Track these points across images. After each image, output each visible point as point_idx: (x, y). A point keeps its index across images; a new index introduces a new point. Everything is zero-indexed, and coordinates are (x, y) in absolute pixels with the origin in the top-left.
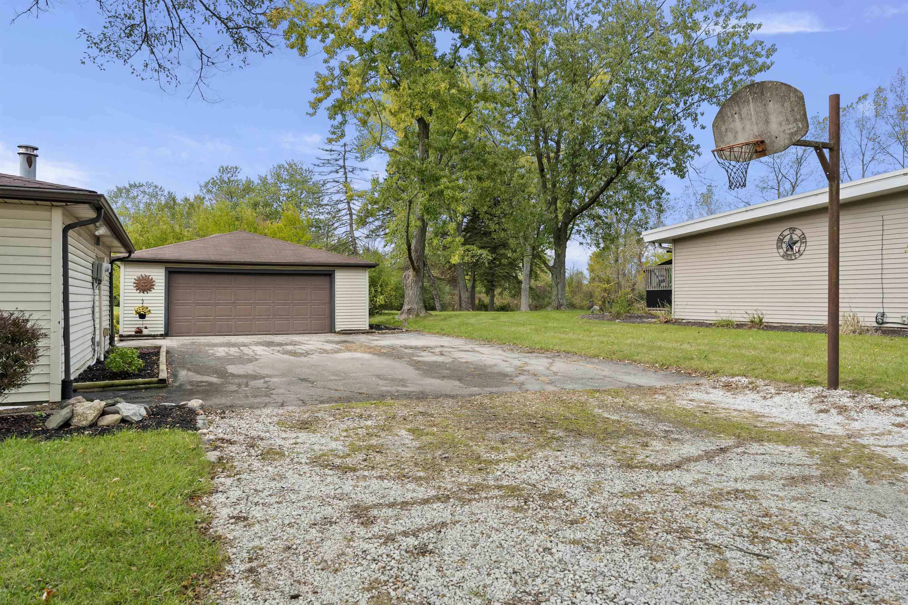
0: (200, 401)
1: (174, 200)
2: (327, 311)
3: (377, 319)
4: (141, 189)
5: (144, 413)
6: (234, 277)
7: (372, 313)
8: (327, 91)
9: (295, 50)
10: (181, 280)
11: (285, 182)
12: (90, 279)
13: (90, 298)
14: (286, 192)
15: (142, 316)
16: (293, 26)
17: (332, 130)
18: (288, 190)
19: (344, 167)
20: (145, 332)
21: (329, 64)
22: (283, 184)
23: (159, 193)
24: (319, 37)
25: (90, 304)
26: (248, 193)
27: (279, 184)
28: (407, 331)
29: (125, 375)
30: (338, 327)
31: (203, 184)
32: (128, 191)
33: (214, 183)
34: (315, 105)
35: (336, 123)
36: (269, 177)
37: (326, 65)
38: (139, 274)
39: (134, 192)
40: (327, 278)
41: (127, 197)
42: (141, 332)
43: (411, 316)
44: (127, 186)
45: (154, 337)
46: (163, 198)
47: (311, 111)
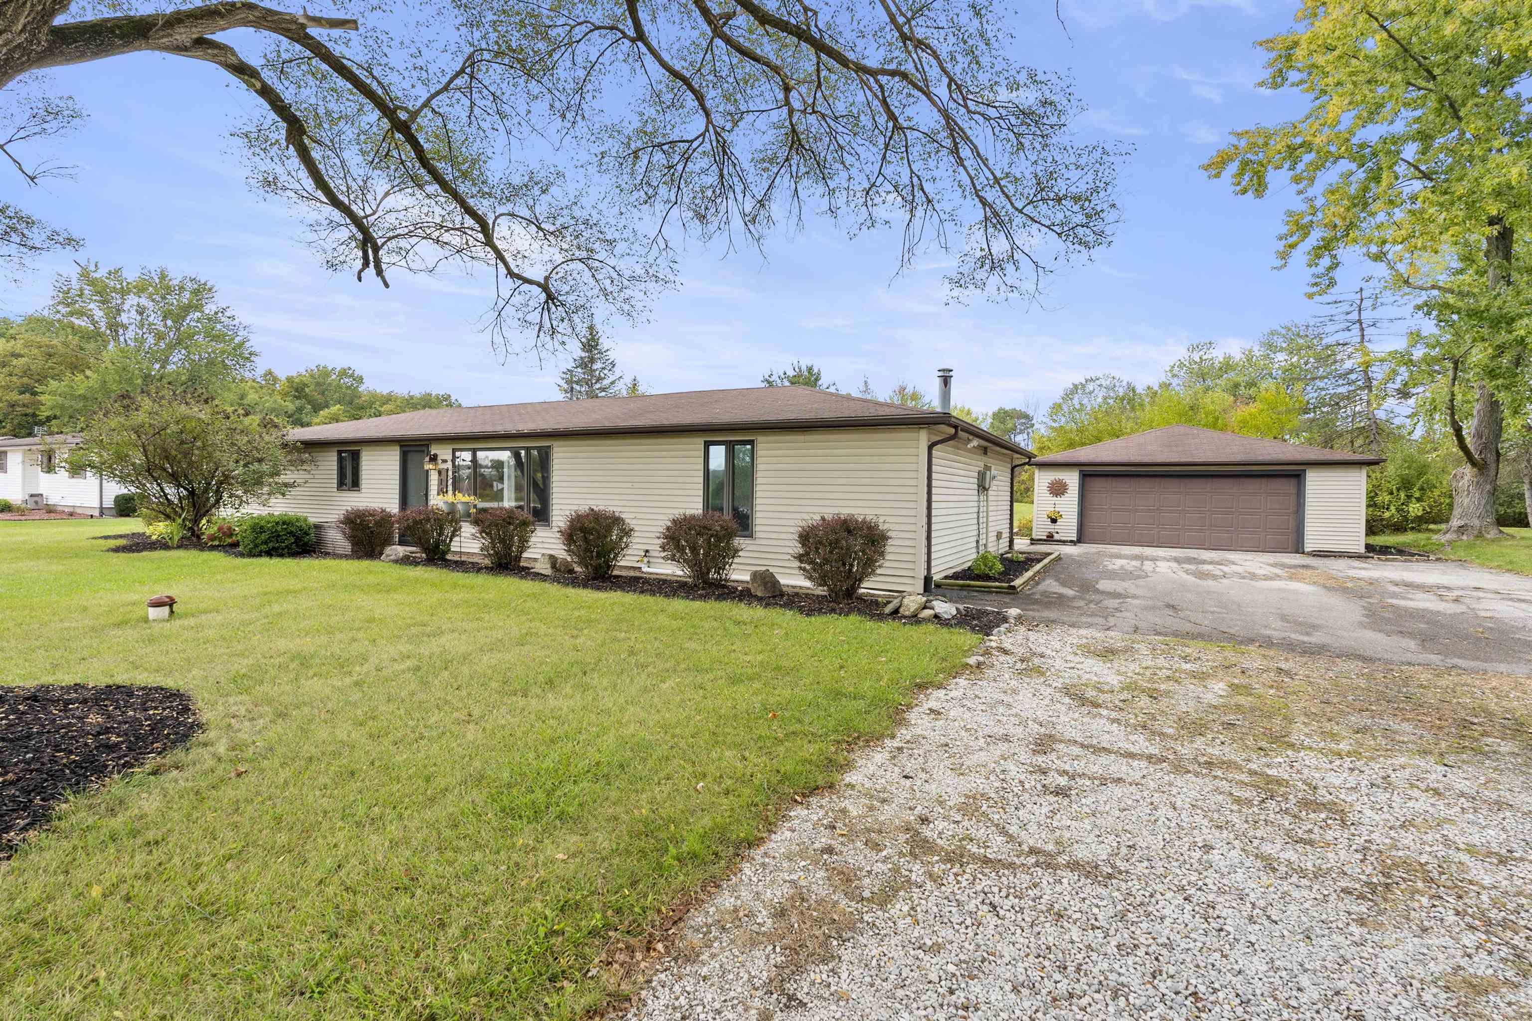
0: (1018, 611)
1: (1134, 390)
2: (1292, 524)
3: (1379, 540)
4: (1098, 382)
5: (954, 612)
6: (1158, 480)
7: (1371, 530)
8: (1305, 230)
9: (1250, 195)
10: (1098, 484)
11: (1282, 350)
12: (976, 486)
13: (976, 504)
14: (1283, 364)
15: (1054, 521)
16: (1245, 164)
17: (1313, 281)
18: (1286, 360)
19: (1360, 321)
20: (1056, 537)
21: (1306, 195)
22: (1278, 354)
23: (1117, 384)
24: (1287, 166)
25: (976, 510)
26: (1226, 372)
27: (1272, 356)
28: (1438, 560)
29: (987, 578)
30: (1308, 548)
31: (1168, 369)
32: (1083, 386)
33: (1181, 365)
34: (1284, 256)
35: (1320, 269)
36: (1256, 348)
37: (1302, 196)
38: (1053, 478)
39: (1090, 387)
40: (1293, 481)
41: (1084, 393)
42: (1052, 536)
43: (1465, 537)
44: (1084, 382)
45: (1064, 542)
46: (1121, 390)
47: (1280, 263)
